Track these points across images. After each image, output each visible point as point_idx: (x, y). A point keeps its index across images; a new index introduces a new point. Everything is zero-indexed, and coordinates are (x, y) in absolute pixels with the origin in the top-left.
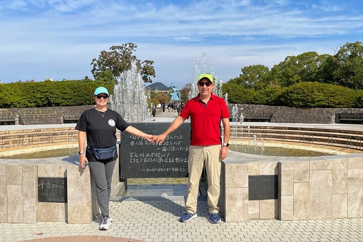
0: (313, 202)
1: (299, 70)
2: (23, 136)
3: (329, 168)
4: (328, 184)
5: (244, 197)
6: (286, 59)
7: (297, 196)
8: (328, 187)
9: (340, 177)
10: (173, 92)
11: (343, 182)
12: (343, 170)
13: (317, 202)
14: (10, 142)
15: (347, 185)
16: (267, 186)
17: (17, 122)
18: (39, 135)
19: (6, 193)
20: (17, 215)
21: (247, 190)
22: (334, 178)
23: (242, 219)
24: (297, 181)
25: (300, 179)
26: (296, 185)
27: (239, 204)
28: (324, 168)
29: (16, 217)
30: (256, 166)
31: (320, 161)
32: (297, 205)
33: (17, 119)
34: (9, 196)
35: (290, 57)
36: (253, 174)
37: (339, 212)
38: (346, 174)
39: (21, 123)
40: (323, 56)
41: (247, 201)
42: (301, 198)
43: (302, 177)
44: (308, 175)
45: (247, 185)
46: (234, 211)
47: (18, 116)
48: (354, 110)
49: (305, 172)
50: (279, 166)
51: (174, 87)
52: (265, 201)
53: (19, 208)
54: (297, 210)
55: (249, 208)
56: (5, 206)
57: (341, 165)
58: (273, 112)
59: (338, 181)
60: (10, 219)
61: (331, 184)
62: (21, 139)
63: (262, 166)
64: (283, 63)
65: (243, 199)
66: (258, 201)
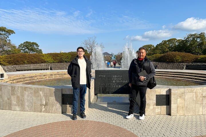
0: (187, 107)
1: (168, 46)
2: (52, 75)
3: (194, 92)
4: (194, 99)
5: (154, 104)
6: (162, 42)
7: (179, 104)
8: (194, 100)
9: (199, 96)
10: (112, 56)
11: (201, 98)
12: (201, 92)
13: (188, 107)
14: (47, 77)
15: (202, 100)
16: (164, 100)
17: (50, 69)
18: (58, 74)
19: (49, 100)
20: (54, 110)
21: (155, 102)
22: (197, 96)
23: (153, 115)
24: (178, 98)
25: (180, 97)
26: (179, 100)
27: (151, 107)
28: (192, 92)
29: (53, 111)
30: (159, 90)
31: (190, 88)
32: (179, 109)
33: (50, 68)
34: (50, 101)
35: (164, 41)
36: (157, 94)
37: (198, 112)
38: (202, 95)
39: (51, 69)
40: (179, 40)
41: (155, 106)
42: (181, 105)
43: (181, 96)
44: (184, 95)
45: (155, 99)
46: (149, 110)
47: (50, 66)
48: (195, 64)
49: (183, 93)
50: (170, 90)
51: (113, 54)
52: (163, 106)
53: (54, 107)
54: (179, 111)
55: (156, 110)
56: (49, 106)
57: (200, 90)
58: (157, 64)
59: (198, 98)
60: (51, 112)
61: (195, 99)
62: (52, 76)
63: (162, 90)
64: (161, 43)
65: (153, 105)
66: (160, 106)
